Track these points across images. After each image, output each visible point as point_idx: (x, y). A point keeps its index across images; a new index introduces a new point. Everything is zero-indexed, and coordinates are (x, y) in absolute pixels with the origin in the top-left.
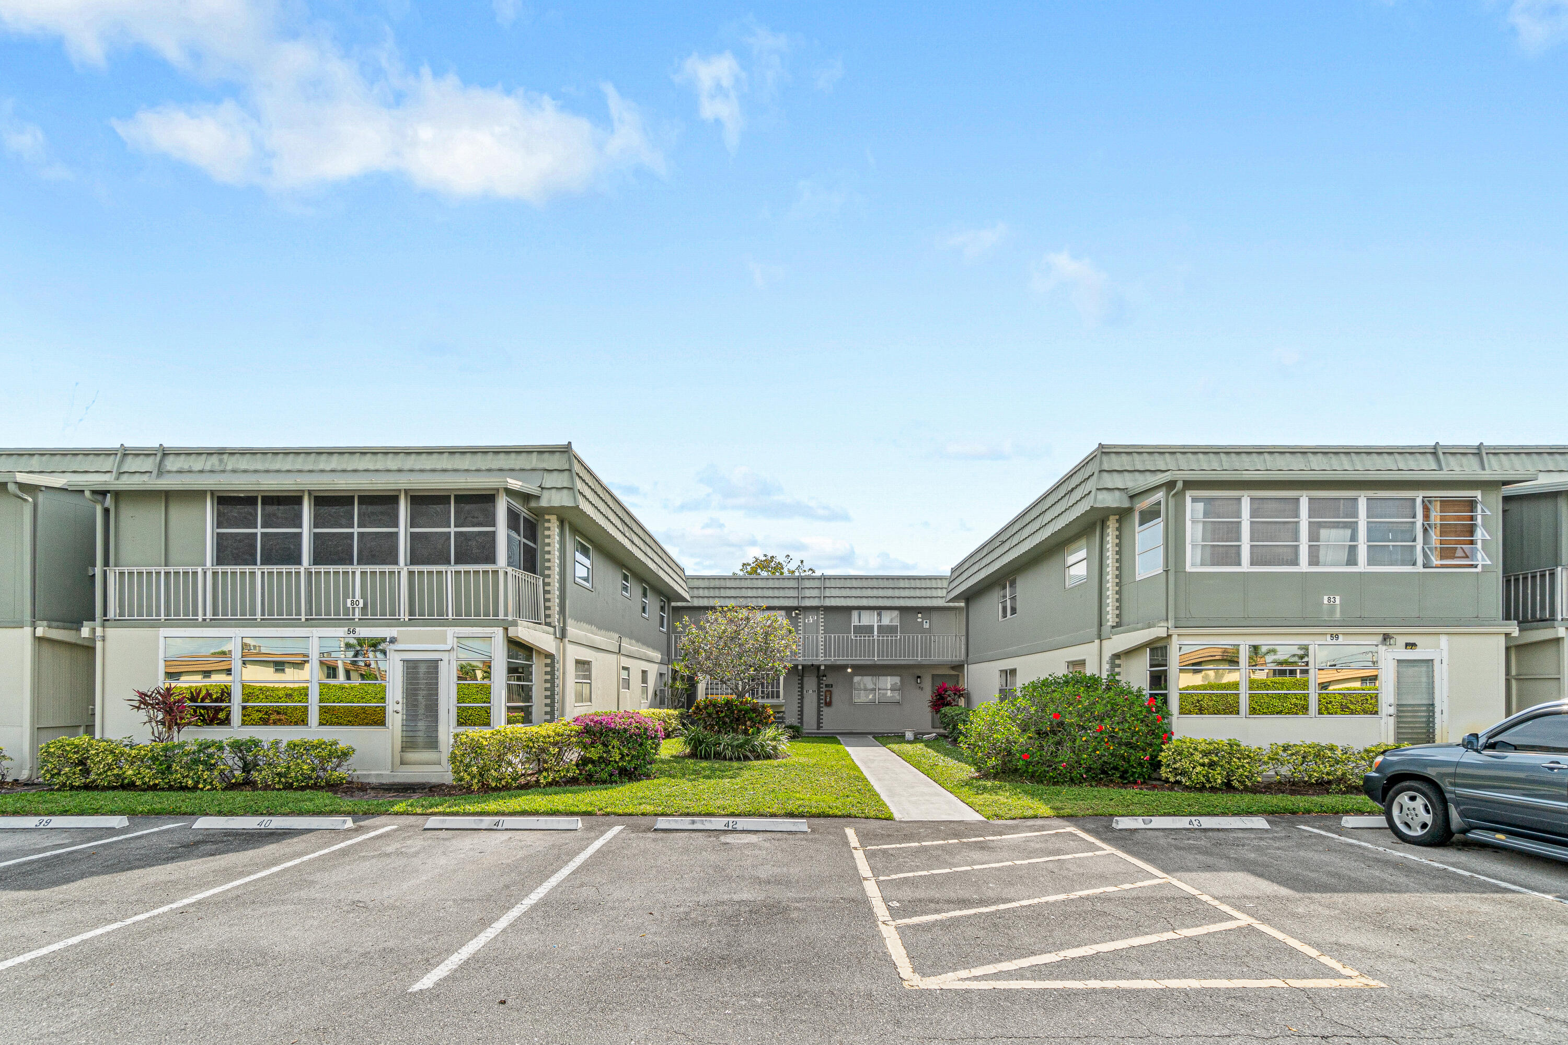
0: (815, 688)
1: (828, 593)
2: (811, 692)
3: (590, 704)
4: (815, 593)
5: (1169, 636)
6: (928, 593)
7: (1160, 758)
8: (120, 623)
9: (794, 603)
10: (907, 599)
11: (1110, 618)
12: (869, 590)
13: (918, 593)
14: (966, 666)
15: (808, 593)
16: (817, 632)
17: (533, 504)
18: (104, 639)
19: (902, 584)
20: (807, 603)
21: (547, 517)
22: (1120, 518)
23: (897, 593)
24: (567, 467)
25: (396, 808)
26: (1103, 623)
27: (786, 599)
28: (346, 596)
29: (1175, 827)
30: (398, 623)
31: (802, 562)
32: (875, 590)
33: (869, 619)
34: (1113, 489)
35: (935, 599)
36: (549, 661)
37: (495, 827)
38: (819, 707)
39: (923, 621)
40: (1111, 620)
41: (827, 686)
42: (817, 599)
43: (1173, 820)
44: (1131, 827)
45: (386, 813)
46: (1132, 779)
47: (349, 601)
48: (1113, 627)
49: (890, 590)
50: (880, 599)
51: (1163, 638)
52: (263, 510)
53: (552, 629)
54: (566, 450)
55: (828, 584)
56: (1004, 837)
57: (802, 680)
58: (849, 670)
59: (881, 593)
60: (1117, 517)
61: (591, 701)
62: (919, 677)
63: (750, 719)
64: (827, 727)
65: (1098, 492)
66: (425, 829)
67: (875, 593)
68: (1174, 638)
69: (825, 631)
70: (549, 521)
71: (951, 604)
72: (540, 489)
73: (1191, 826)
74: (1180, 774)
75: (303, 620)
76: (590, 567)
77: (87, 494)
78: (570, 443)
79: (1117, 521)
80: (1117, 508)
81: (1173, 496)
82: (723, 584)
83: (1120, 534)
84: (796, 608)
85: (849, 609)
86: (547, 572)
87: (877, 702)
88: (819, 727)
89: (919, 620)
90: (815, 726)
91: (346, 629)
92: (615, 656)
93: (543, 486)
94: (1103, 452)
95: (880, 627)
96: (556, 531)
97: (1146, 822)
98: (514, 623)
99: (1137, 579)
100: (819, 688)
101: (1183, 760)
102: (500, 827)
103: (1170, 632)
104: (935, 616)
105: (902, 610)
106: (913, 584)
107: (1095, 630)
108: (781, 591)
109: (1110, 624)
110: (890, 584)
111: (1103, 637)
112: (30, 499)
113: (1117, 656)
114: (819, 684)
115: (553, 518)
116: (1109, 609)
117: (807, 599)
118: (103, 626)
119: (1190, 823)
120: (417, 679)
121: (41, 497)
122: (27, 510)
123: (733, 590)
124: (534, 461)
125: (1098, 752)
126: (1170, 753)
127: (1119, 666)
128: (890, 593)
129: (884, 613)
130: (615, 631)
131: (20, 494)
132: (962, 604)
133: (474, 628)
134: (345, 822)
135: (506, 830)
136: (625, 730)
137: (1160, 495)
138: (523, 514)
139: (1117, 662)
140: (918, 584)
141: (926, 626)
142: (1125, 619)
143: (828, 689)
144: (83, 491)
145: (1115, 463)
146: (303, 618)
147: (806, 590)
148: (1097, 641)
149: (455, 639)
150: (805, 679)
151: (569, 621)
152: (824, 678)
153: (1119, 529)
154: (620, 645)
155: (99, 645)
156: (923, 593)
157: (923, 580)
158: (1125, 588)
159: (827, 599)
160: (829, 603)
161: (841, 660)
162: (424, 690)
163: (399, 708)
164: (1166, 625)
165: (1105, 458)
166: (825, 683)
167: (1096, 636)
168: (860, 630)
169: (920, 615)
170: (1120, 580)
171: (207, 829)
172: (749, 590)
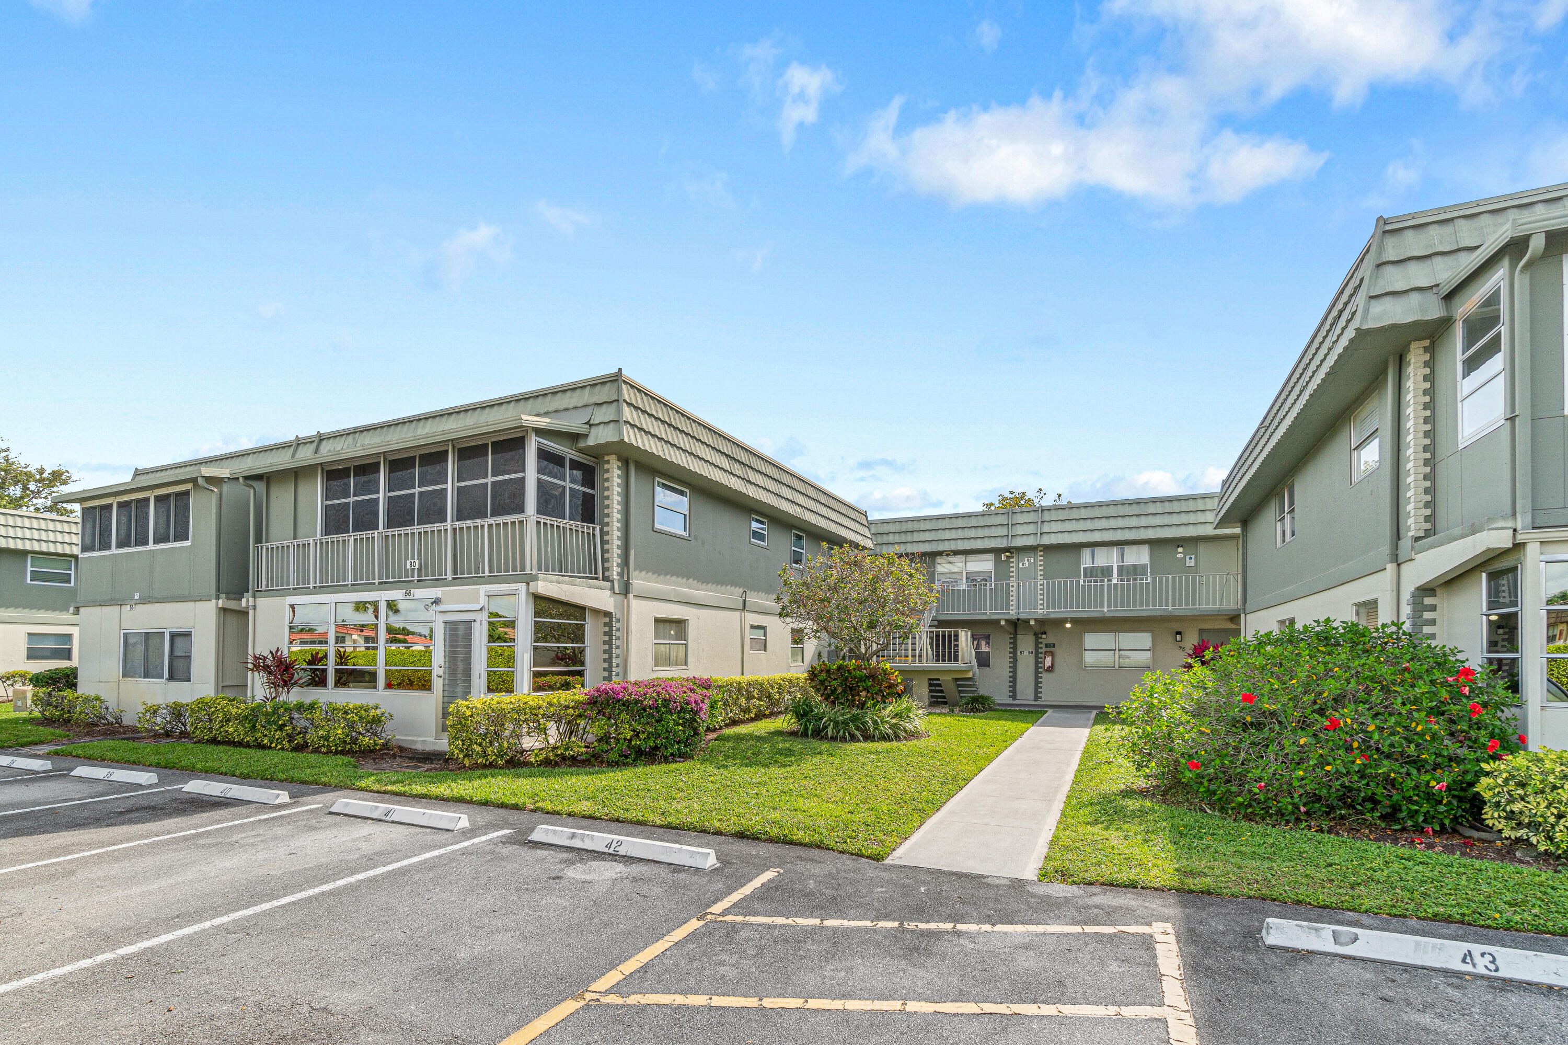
0: (1032, 649)
1: (1046, 528)
2: (1026, 653)
3: (686, 668)
4: (1030, 529)
5: (1518, 547)
6: (1192, 518)
7: (1478, 788)
8: (268, 593)
9: (1002, 543)
10: (1158, 529)
11: (1413, 523)
12: (1104, 520)
13: (1175, 519)
14: (1242, 616)
15: (1020, 530)
16: (1035, 577)
17: (581, 444)
18: (255, 608)
19: (1151, 509)
20: (1019, 542)
21: (606, 458)
22: (1433, 344)
23: (1144, 521)
24: (615, 398)
25: (362, 784)
26: (1402, 535)
27: (993, 539)
28: (407, 558)
29: (1419, 962)
30: (443, 582)
31: (1059, 496)
32: (1112, 519)
33: (1108, 558)
34: (1406, 292)
35: (1203, 526)
36: (607, 620)
37: (384, 818)
38: (1037, 672)
39: (1185, 557)
40: (1413, 527)
41: (1047, 645)
42: (1032, 536)
43: (1417, 944)
44: (1300, 947)
45: (352, 788)
46: (1409, 823)
47: (408, 562)
48: (1417, 539)
49: (1134, 518)
50: (1119, 531)
51: (1505, 552)
52: (354, 480)
53: (608, 584)
54: (616, 379)
55: (1047, 516)
56: (999, 928)
57: (1015, 639)
58: (1068, 625)
59: (1120, 523)
60: (1427, 343)
61: (686, 664)
62: (1179, 633)
63: (866, 689)
64: (1047, 696)
65: (1373, 302)
66: (331, 813)
67: (1112, 523)
68: (1532, 551)
69: (1045, 577)
70: (608, 462)
71: (1220, 532)
72: (588, 426)
73: (1468, 968)
74: (1529, 826)
75: (377, 584)
76: (687, 513)
77: (241, 479)
78: (620, 369)
79: (1426, 349)
80: (1415, 324)
81: (1525, 268)
82: (916, 526)
83: (1433, 371)
84: (1008, 550)
85: (1079, 546)
86: (606, 520)
87: (1117, 667)
88: (1037, 698)
89: (1179, 556)
90: (1032, 697)
91: (404, 591)
92: (738, 614)
93: (591, 422)
94: (1385, 232)
95: (1121, 568)
96: (617, 472)
97: (1343, 939)
98: (535, 578)
99: (1461, 447)
100: (1037, 648)
101: (1531, 799)
102: (388, 819)
103: (1520, 538)
104: (1203, 548)
105: (1154, 544)
106: (1168, 507)
107: (1385, 549)
108: (986, 529)
109: (1411, 534)
110: (1135, 510)
111: (1400, 560)
112: (216, 490)
113: (1427, 590)
114: (1037, 643)
115: (613, 459)
116: (1410, 507)
117: (1019, 538)
118: (254, 597)
119: (1467, 957)
120: (457, 641)
121: (225, 488)
122: (214, 499)
123: (927, 533)
124: (586, 397)
125: (1328, 768)
126: (1500, 781)
127: (1433, 608)
128: (1133, 522)
129: (1127, 549)
130: (733, 584)
131: (206, 486)
132: (1238, 530)
133: (502, 585)
134: (278, 796)
135: (393, 822)
136: (637, 702)
137: (1499, 276)
138: (569, 456)
139: (1428, 601)
140: (1176, 507)
141: (1190, 563)
142: (1441, 522)
143: (1048, 649)
144: (238, 478)
145: (1414, 244)
146: (376, 581)
147: (1018, 526)
148: (1391, 567)
149: (487, 598)
150: (1020, 638)
151: (634, 574)
152: (1044, 636)
153: (1430, 364)
154: (744, 601)
155: (251, 613)
156: (1184, 518)
157: (1183, 502)
158: (1440, 468)
159: (1045, 535)
160: (1047, 540)
161: (1056, 613)
162: (461, 653)
163: (441, 672)
164: (1510, 524)
165: (1390, 241)
166: (1044, 642)
167: (1388, 558)
168: (1090, 573)
169: (1180, 550)
170: (1434, 455)
171: (190, 793)
172: (947, 531)
